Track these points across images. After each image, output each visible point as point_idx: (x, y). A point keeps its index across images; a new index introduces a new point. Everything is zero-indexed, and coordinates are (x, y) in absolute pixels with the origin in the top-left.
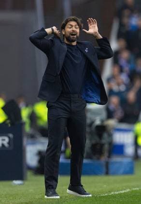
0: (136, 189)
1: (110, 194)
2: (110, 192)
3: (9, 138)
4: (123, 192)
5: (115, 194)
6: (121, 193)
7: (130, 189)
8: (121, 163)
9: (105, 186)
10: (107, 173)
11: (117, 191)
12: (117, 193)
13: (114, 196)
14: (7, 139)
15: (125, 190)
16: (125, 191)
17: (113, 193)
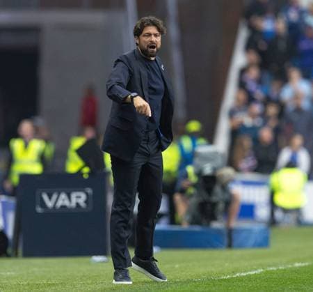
0: (271, 269)
1: (234, 276)
2: (234, 273)
3: (87, 194)
4: (254, 273)
5: (241, 277)
6: (250, 275)
7: (263, 269)
8: (249, 231)
9: (227, 264)
10: (230, 246)
11: (245, 271)
12: (245, 274)
13: (240, 279)
14: (83, 197)
15: (256, 270)
16: (257, 272)
17: (238, 275)
